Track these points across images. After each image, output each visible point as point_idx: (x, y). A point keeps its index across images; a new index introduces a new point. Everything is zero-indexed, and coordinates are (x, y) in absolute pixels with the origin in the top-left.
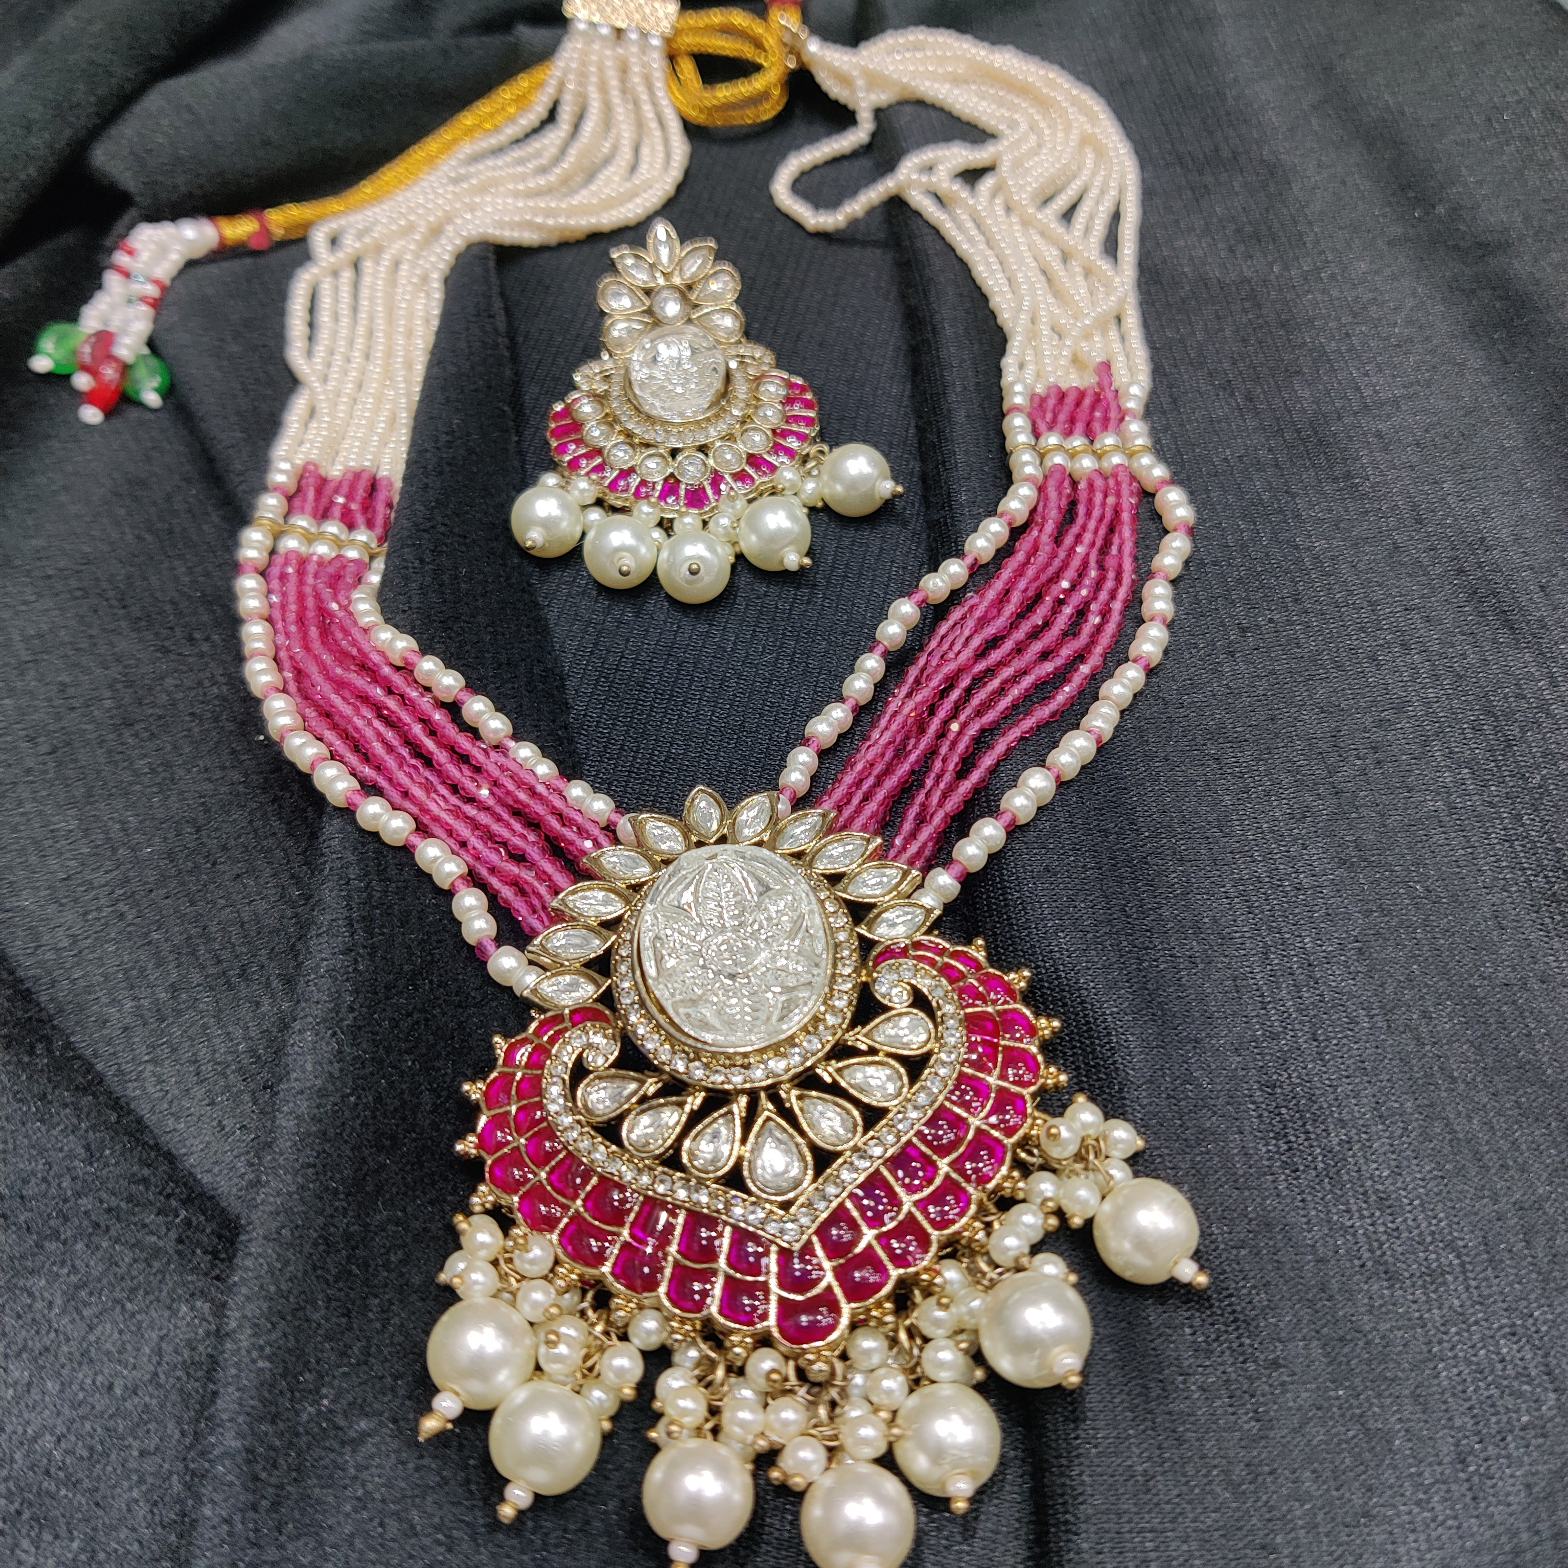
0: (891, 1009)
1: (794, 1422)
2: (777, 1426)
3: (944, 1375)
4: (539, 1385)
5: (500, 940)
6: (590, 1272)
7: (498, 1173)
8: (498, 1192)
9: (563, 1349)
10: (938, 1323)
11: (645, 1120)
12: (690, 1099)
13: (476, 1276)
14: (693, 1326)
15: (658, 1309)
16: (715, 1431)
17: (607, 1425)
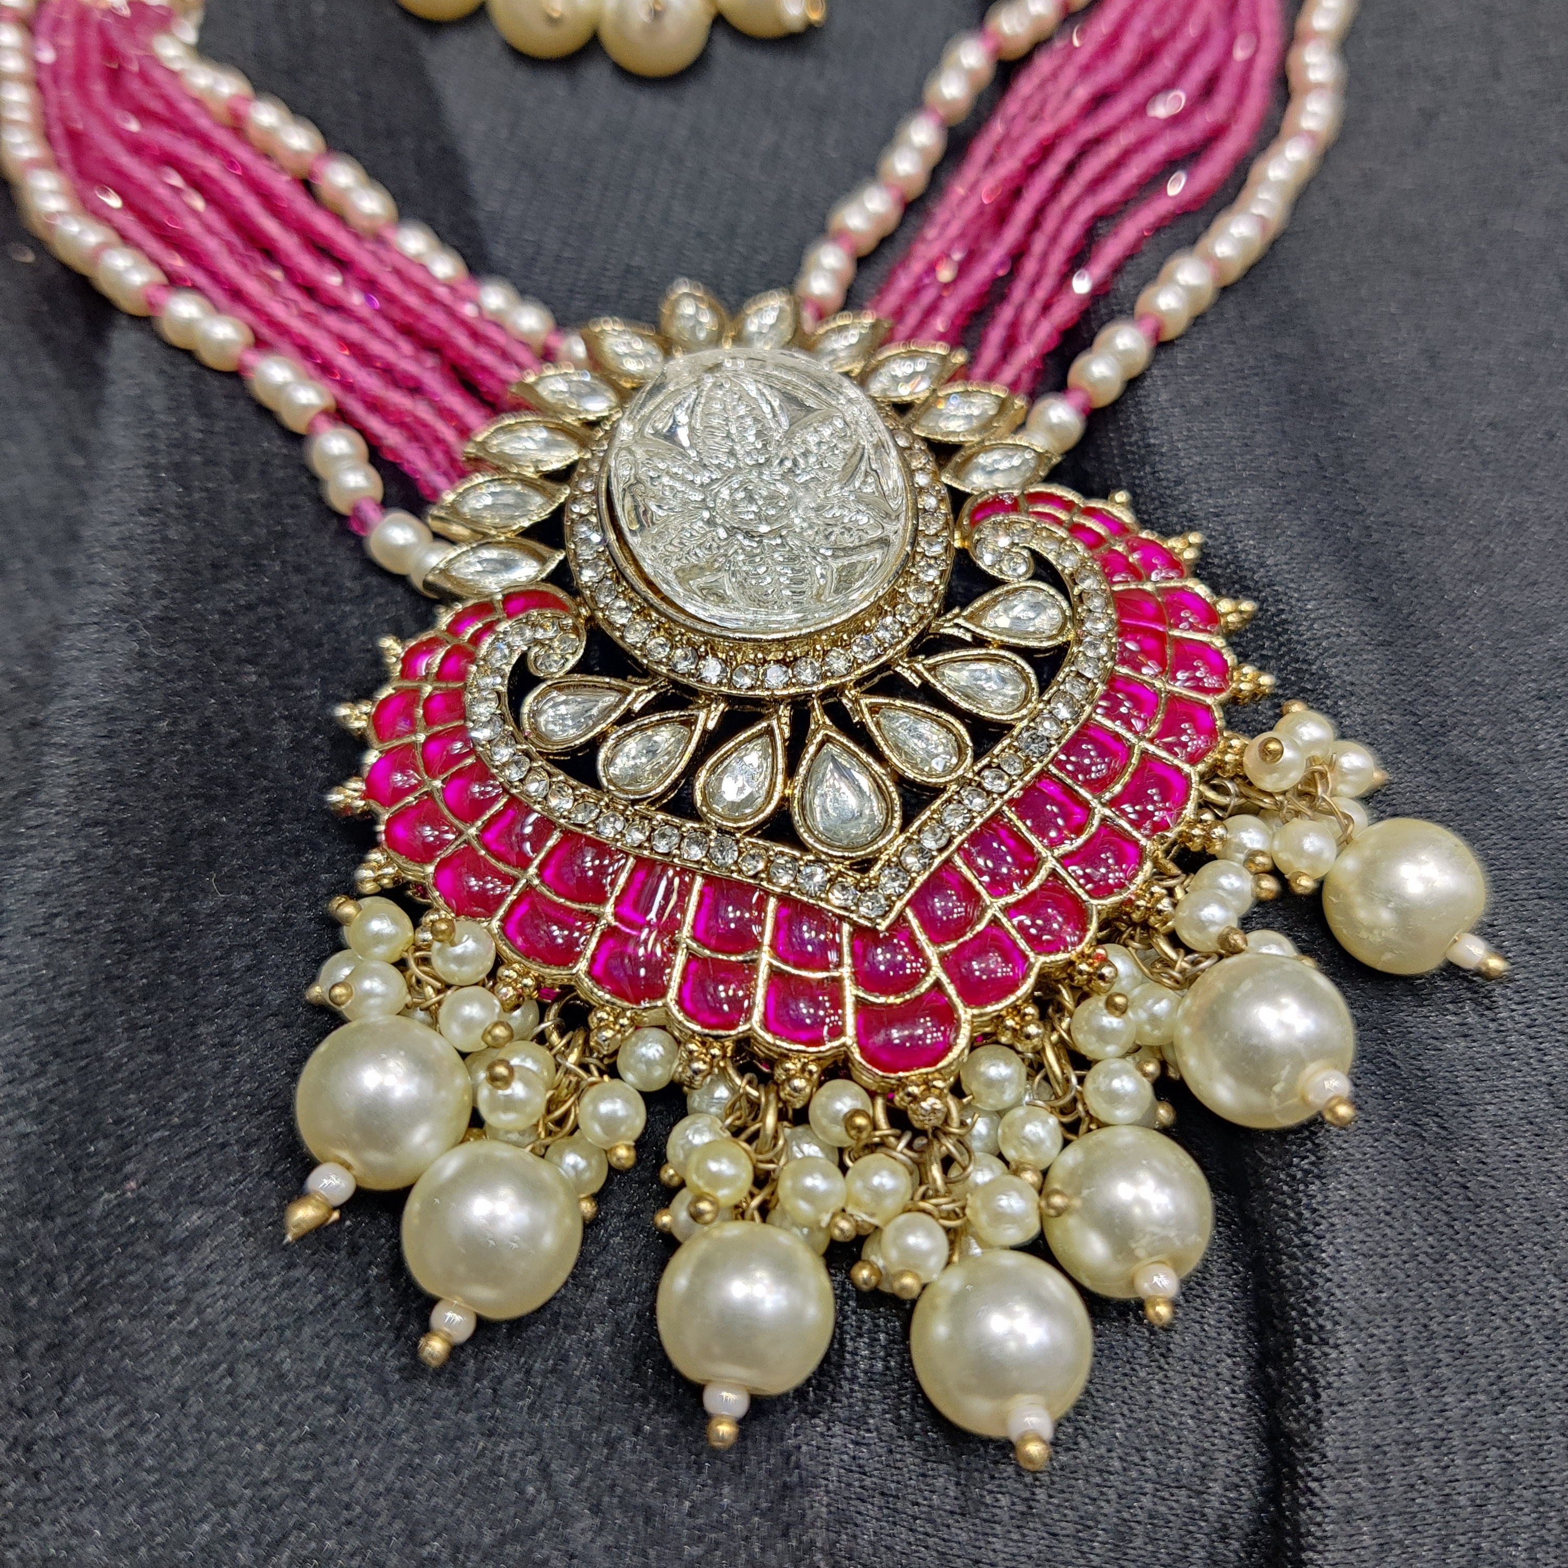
0: (1002, 583)
1: (893, 1192)
2: (866, 1198)
3: (1122, 1114)
4: (477, 1147)
5: (386, 504)
6: (555, 974)
7: (398, 831)
8: (401, 860)
9: (518, 1089)
10: (1103, 1035)
11: (632, 746)
12: (702, 715)
13: (370, 984)
14: (723, 1048)
15: (663, 1028)
16: (764, 1210)
17: (587, 1208)
